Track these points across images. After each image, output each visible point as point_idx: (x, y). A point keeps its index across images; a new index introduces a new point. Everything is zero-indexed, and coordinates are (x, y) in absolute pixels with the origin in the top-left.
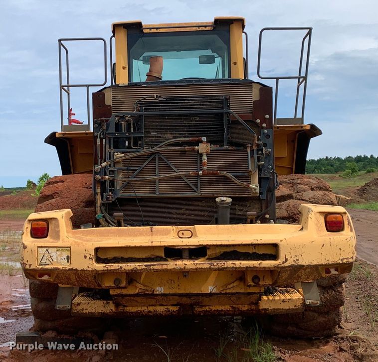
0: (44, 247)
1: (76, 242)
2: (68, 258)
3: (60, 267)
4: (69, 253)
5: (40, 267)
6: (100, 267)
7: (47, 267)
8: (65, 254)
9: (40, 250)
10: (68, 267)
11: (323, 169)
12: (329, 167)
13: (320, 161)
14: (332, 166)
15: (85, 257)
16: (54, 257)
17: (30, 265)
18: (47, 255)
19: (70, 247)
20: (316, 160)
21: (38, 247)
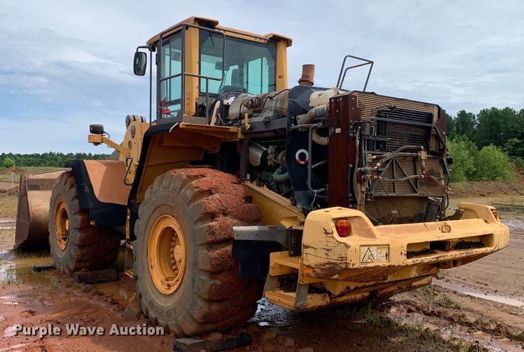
0: (366, 246)
1: (392, 240)
2: (387, 255)
3: (381, 264)
4: (387, 251)
5: (363, 266)
6: (410, 262)
7: (369, 265)
8: (385, 251)
9: (362, 248)
10: (387, 264)
11: (48, 163)
12: (54, 161)
13: (44, 155)
14: (56, 160)
15: (401, 254)
16: (375, 255)
17: (353, 264)
18: (368, 253)
19: (388, 245)
20: (41, 154)
21: (361, 246)
